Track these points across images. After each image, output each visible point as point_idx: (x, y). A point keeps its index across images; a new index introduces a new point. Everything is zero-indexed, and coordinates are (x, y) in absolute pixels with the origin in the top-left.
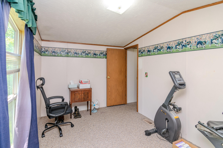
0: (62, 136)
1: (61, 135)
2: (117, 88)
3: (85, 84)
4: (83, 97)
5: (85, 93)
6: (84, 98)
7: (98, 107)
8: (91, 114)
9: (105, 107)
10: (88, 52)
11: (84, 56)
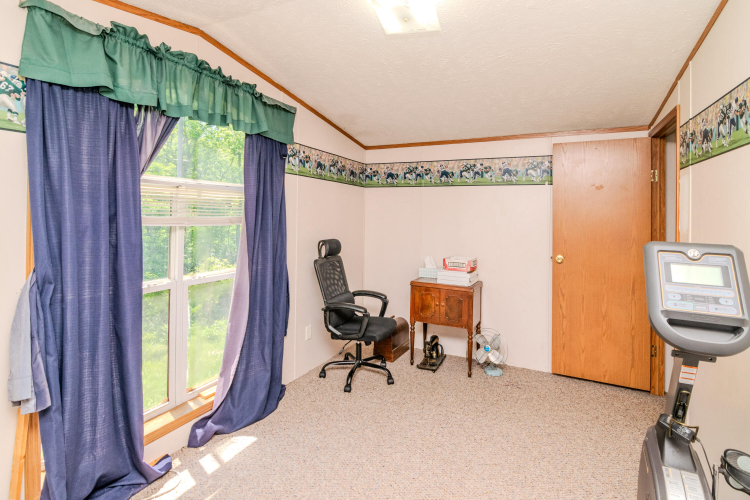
0: (349, 391)
1: (348, 388)
2: (604, 310)
3: (455, 270)
4: (443, 310)
5: (452, 300)
6: (447, 315)
7: (501, 358)
8: (470, 376)
9: (547, 375)
10: (482, 165)
11: (471, 181)
